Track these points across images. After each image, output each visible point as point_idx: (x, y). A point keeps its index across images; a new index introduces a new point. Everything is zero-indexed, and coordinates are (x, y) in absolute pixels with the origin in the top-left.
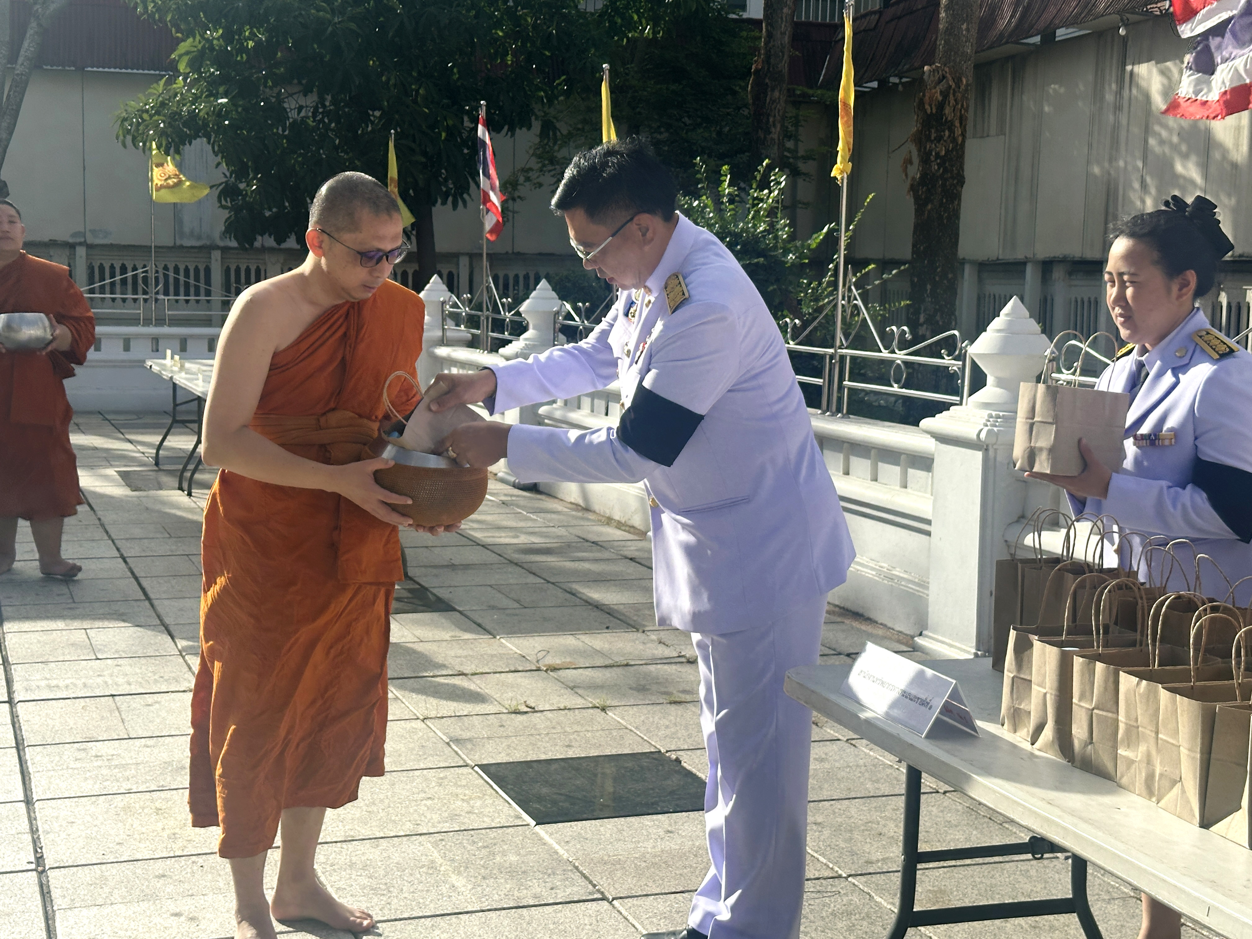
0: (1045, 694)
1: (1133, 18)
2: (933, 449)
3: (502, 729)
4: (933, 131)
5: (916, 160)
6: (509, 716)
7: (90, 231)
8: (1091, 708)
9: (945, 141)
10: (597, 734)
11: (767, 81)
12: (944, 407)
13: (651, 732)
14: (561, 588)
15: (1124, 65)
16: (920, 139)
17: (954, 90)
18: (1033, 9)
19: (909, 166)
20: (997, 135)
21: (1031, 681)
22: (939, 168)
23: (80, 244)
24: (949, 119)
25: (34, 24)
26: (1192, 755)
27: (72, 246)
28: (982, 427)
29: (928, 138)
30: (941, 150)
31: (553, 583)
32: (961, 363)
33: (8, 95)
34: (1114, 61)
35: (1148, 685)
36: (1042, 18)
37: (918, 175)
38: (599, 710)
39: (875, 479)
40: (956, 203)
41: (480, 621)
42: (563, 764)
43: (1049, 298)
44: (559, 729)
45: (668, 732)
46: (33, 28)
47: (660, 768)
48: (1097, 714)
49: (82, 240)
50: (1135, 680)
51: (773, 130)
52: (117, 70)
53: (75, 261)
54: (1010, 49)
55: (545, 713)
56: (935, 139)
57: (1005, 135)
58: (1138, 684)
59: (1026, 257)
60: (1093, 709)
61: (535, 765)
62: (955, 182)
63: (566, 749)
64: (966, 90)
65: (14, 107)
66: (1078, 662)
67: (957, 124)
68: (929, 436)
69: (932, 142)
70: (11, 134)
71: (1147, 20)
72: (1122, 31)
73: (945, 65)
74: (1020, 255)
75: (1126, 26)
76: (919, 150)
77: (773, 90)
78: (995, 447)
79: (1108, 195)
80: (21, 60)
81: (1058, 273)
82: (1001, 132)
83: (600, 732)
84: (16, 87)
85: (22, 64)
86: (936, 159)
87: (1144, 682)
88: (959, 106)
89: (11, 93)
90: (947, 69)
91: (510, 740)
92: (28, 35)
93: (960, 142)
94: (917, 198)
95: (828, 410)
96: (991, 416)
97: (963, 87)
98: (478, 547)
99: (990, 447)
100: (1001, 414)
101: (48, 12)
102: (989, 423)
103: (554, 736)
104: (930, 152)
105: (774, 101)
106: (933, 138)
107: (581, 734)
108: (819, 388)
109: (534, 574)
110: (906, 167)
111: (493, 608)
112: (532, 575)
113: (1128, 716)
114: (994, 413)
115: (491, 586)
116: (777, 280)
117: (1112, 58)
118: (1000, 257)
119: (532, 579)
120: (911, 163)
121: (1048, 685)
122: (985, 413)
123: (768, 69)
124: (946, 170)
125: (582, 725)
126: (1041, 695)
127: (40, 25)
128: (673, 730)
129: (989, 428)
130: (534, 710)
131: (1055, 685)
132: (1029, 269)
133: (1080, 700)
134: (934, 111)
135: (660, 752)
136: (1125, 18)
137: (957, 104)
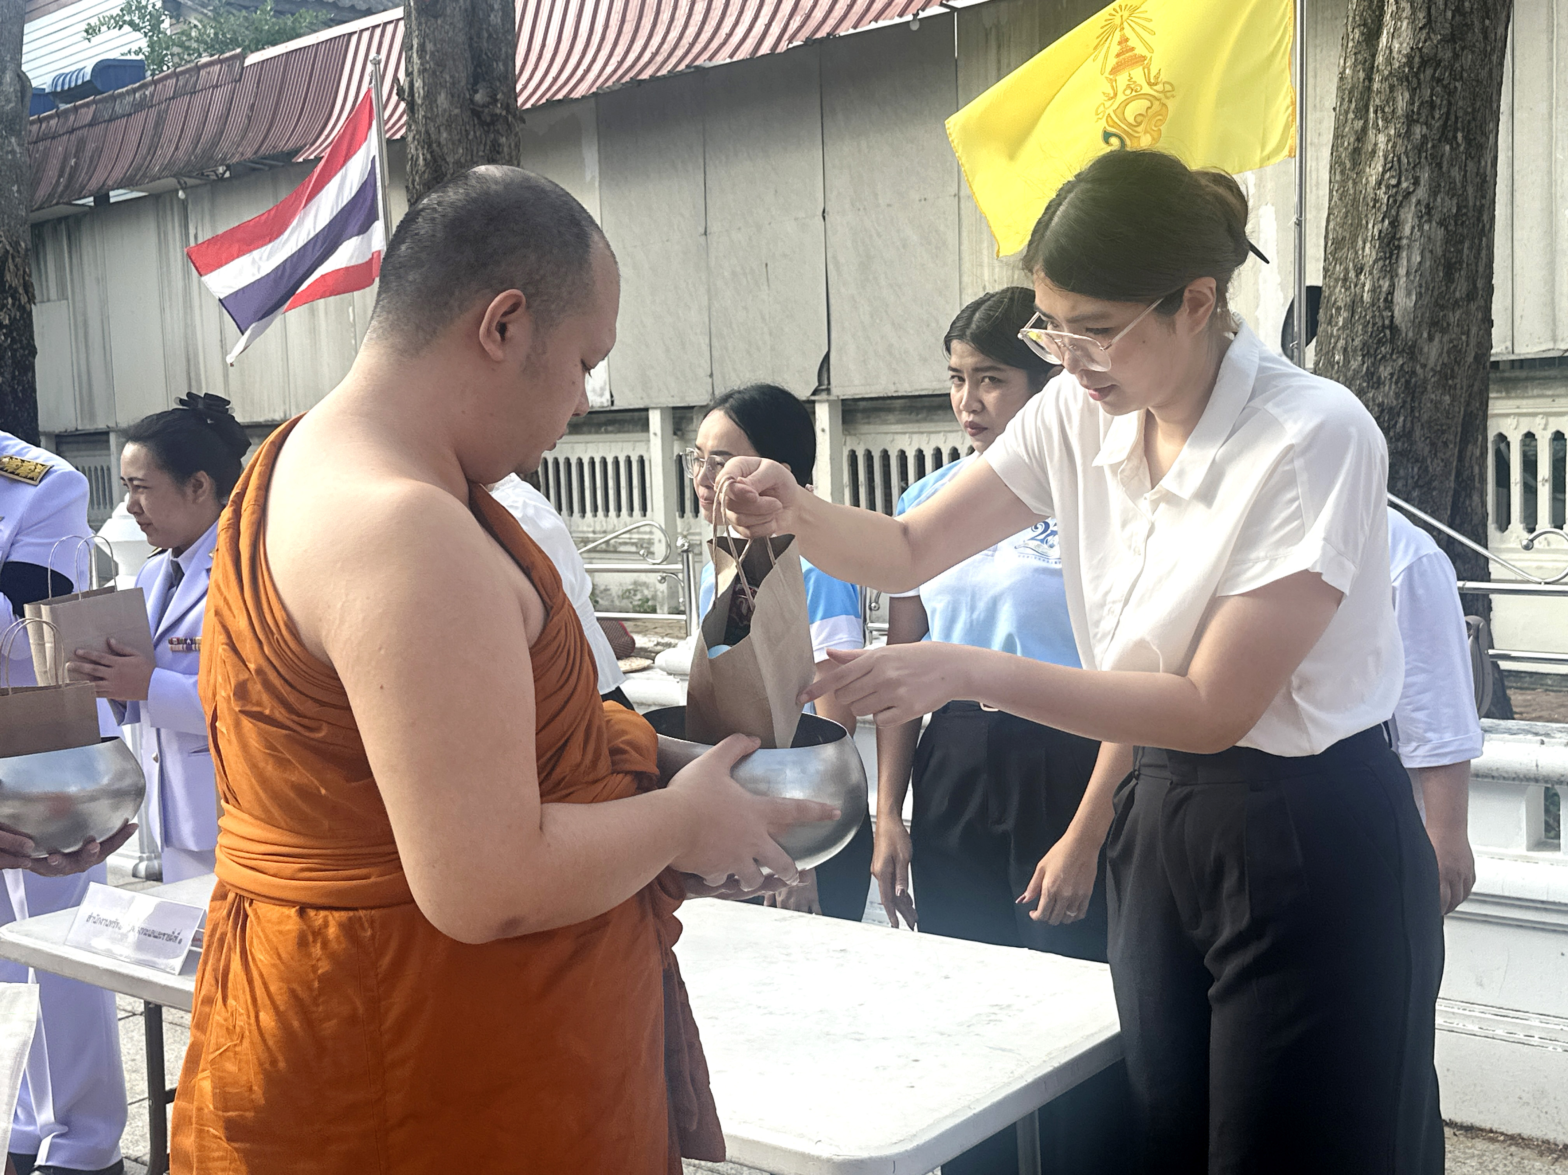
1: (190, 182)
9: (9, 309)
15: (187, 228)
17: (12, 255)
18: (82, 169)
20: (59, 300)
22: (6, 339)
24: (13, 285)
34: (177, 224)
36: (93, 179)
40: (30, 374)
57: (67, 299)
59: (108, 427)
62: (26, 352)
64: (26, 255)
67: (21, 290)
72: (181, 194)
74: (101, 425)
75: (183, 189)
79: (188, 361)
82: (63, 296)
88: (21, 272)
93: (26, 309)
97: (22, 252)
117: (173, 220)
118: (79, 428)
124: (13, 339)
136: (182, 182)
137: (18, 270)
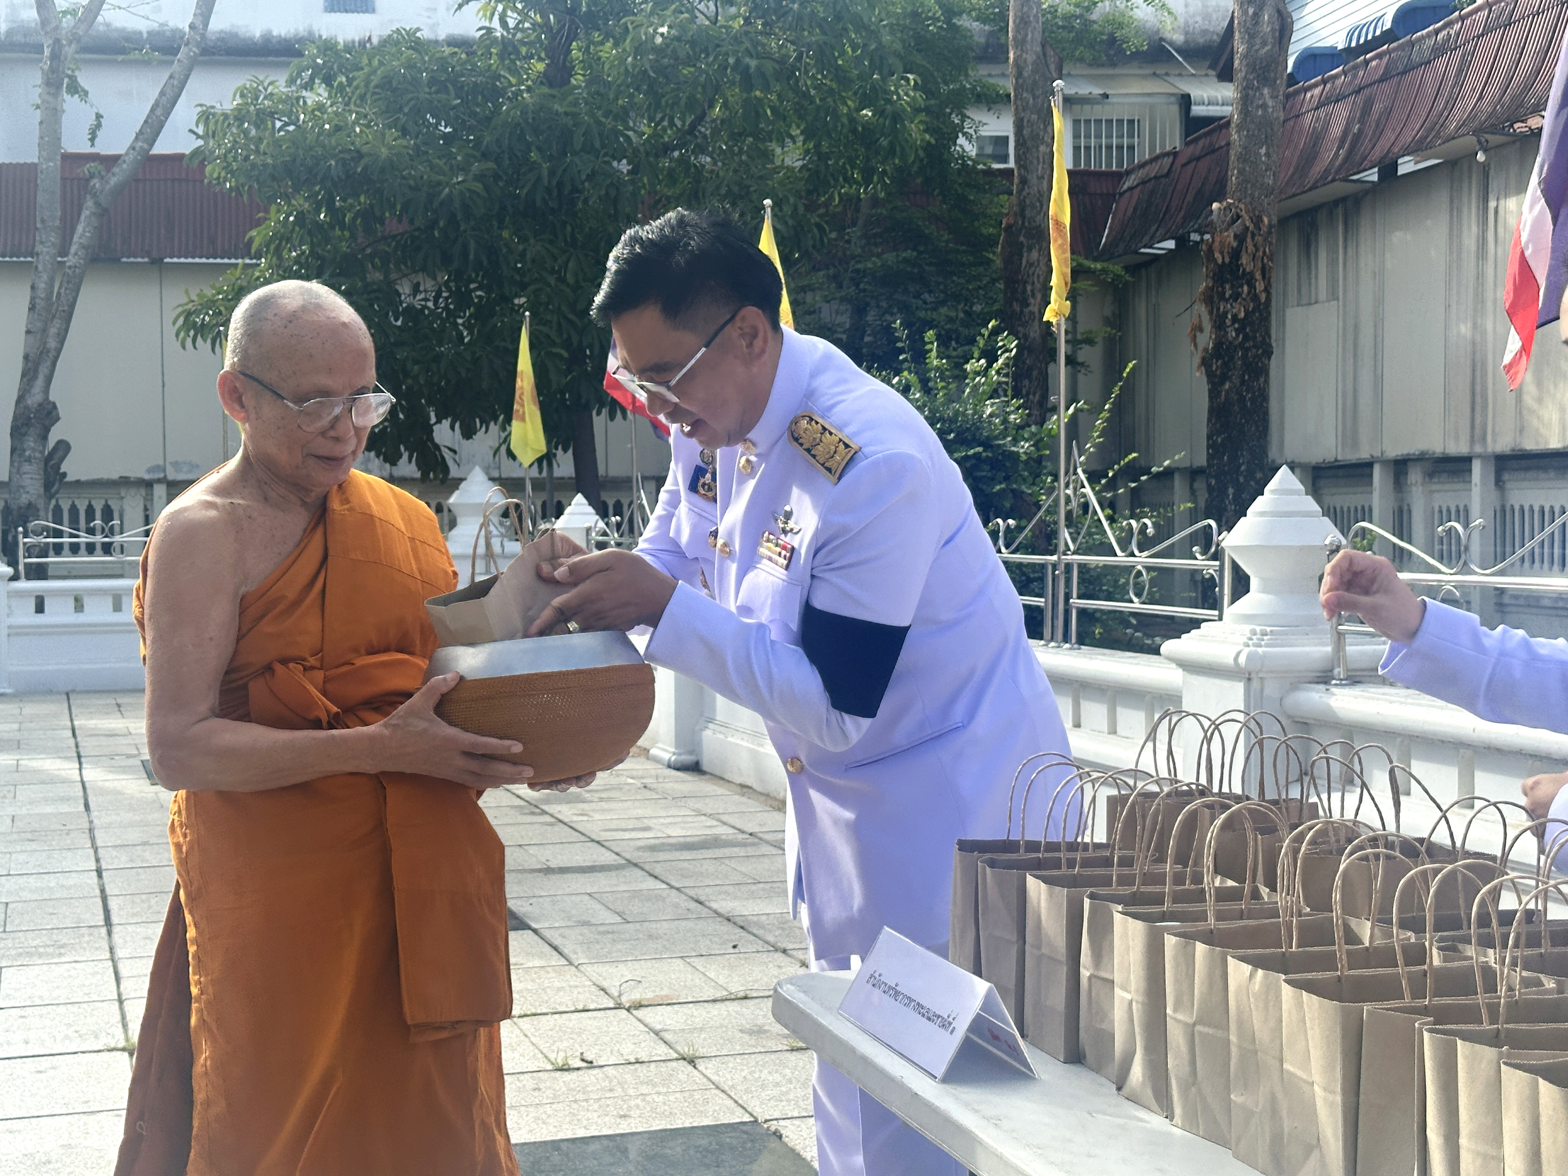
0: (1130, 1003)
1: (1494, 139)
2: (1181, 684)
3: (536, 1093)
4: (1227, 287)
5: (1207, 326)
6: (553, 1074)
7: (171, 463)
8: (1190, 1021)
9: (1244, 299)
10: (672, 1098)
11: (1022, 239)
12: (1195, 624)
13: (751, 1092)
14: (686, 895)
15: (1486, 200)
16: (1210, 299)
17: (1252, 233)
18: (1366, 137)
19: (1198, 334)
20: (1328, 301)
21: (1113, 982)
22: (1238, 335)
23: (159, 481)
24: (1248, 270)
25: (90, 203)
26: (1331, 1097)
27: (149, 485)
28: (1242, 647)
29: (1222, 296)
30: (1239, 310)
31: (678, 889)
32: (1217, 563)
33: (59, 293)
34: (1474, 196)
35: (1265, 977)
36: (1378, 146)
37: (1211, 345)
38: (685, 1063)
39: (1113, 731)
40: (1262, 380)
41: (557, 942)
42: (605, 1142)
43: (1405, 508)
44: (619, 1091)
45: (776, 1092)
46: (89, 208)
47: (749, 1145)
48: (1200, 1033)
49: (161, 475)
50: (1247, 968)
51: (1032, 301)
52: (204, 260)
53: (152, 504)
54: (1338, 189)
55: (605, 1069)
56: (1231, 296)
57: (1338, 300)
58: (1252, 976)
59: (1372, 457)
60: (1194, 1025)
61: (564, 1146)
62: (1260, 351)
63: (618, 1120)
64: (1269, 233)
65: (66, 308)
66: (1170, 941)
67: (1258, 276)
68: (1174, 666)
69: (1227, 301)
70: (62, 342)
71: (1514, 142)
72: (1481, 157)
73: (1240, 201)
74: (1364, 454)
75: (1485, 151)
76: (1211, 313)
77: (1030, 250)
78: (1261, 675)
79: (1474, 370)
80: (73, 249)
81: (1415, 476)
82: (1333, 295)
83: (678, 1095)
84: (68, 282)
85: (76, 254)
86: (1233, 323)
87: (1260, 972)
88: (1261, 254)
89: (62, 291)
90: (1242, 206)
91: (541, 1110)
92: (83, 218)
93: (1263, 300)
94: (1210, 375)
95: (1052, 639)
96: (1254, 633)
97: (1264, 229)
98: (590, 844)
99: (1253, 676)
100: (1269, 629)
101: (108, 187)
102: (1250, 642)
103: (608, 1102)
104: (1225, 313)
105: (1031, 265)
106: (1227, 296)
107: (648, 1098)
108: (1039, 610)
109: (656, 877)
110: (1195, 336)
111: (586, 923)
112: (652, 879)
113: (1241, 1036)
114: (1258, 629)
115: (589, 894)
116: (1007, 478)
117: (1470, 193)
118: (1339, 458)
119: (652, 884)
120: (1201, 330)
121: (1133, 986)
122: (1247, 628)
123: (1023, 223)
124: (1246, 338)
125: (654, 1085)
126: (1126, 1004)
127: (97, 204)
128: (784, 1089)
129: (1252, 648)
130: (590, 1064)
131: (1143, 985)
132: (1377, 470)
133: (1175, 1010)
134: (1227, 260)
135: (756, 1121)
136: (1483, 140)
137: (1257, 250)
